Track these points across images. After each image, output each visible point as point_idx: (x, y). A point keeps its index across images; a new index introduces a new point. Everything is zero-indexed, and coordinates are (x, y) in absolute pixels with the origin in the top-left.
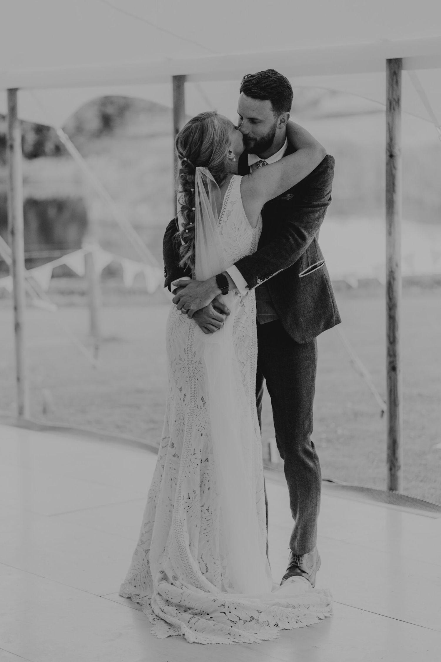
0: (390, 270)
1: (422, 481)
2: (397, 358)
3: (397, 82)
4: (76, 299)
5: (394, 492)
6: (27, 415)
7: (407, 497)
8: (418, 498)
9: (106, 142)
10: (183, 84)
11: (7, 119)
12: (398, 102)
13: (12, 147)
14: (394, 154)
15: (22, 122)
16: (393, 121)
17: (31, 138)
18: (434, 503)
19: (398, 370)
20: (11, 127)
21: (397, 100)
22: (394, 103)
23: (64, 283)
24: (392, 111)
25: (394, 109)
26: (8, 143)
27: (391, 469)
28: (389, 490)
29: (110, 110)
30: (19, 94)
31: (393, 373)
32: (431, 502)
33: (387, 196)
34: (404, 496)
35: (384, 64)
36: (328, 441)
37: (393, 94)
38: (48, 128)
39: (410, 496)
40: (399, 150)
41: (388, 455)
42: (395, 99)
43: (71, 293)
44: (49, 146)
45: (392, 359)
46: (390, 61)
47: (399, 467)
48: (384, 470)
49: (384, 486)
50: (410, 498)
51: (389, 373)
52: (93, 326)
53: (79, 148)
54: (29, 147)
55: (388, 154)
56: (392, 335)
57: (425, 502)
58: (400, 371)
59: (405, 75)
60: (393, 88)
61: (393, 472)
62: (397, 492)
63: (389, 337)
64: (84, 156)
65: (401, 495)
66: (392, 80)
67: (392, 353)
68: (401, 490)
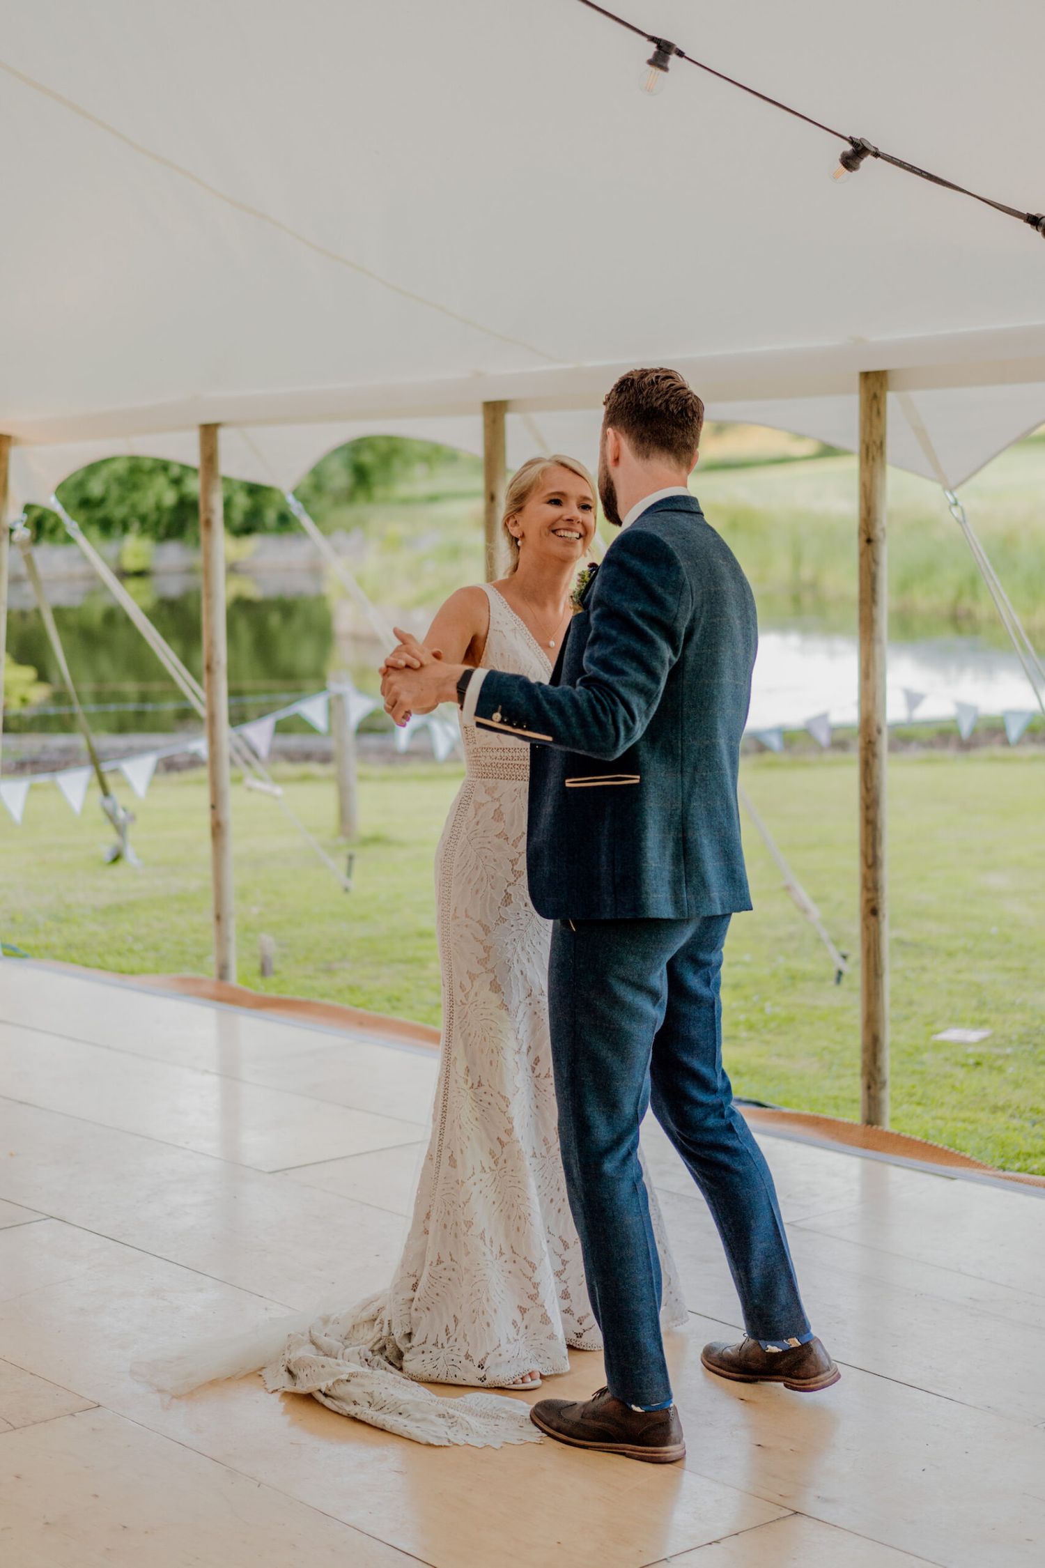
0: (867, 740)
1: (919, 1104)
2: (879, 894)
3: (879, 413)
4: (315, 768)
5: (875, 1127)
6: (234, 979)
7: (898, 1136)
8: (918, 1138)
9: (361, 508)
10: (502, 418)
11: (201, 473)
12: (881, 446)
13: (208, 523)
14: (872, 537)
15: (226, 480)
16: (872, 478)
17: (242, 502)
18: (946, 1148)
19: (880, 914)
20: (207, 487)
21: (878, 443)
22: (873, 449)
23: (293, 742)
24: (871, 462)
25: (873, 459)
26: (202, 517)
27: (869, 1088)
28: (864, 1125)
29: (367, 458)
30: (222, 434)
31: (872, 919)
32: (941, 1146)
33: (861, 610)
34: (892, 1134)
35: (856, 382)
36: (751, 1027)
37: (871, 433)
38: (269, 489)
39: (903, 1134)
40: (883, 530)
41: (864, 1063)
42: (874, 442)
43: (307, 757)
44: (271, 516)
45: (870, 895)
46: (866, 376)
47: (884, 1084)
48: (855, 1086)
49: (855, 1116)
50: (904, 1138)
51: (865, 919)
52: (345, 816)
53: (316, 519)
54: (238, 517)
55: (864, 537)
56: (870, 852)
57: (931, 1146)
58: (884, 916)
59: (892, 400)
60: (871, 421)
61: (872, 1091)
62: (880, 1128)
63: (864, 855)
64: (326, 532)
65: (887, 1133)
66: (871, 408)
67: (870, 885)
68: (888, 1126)
